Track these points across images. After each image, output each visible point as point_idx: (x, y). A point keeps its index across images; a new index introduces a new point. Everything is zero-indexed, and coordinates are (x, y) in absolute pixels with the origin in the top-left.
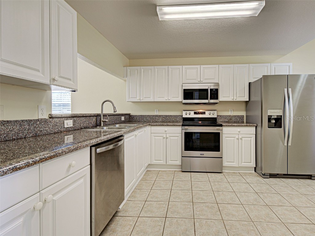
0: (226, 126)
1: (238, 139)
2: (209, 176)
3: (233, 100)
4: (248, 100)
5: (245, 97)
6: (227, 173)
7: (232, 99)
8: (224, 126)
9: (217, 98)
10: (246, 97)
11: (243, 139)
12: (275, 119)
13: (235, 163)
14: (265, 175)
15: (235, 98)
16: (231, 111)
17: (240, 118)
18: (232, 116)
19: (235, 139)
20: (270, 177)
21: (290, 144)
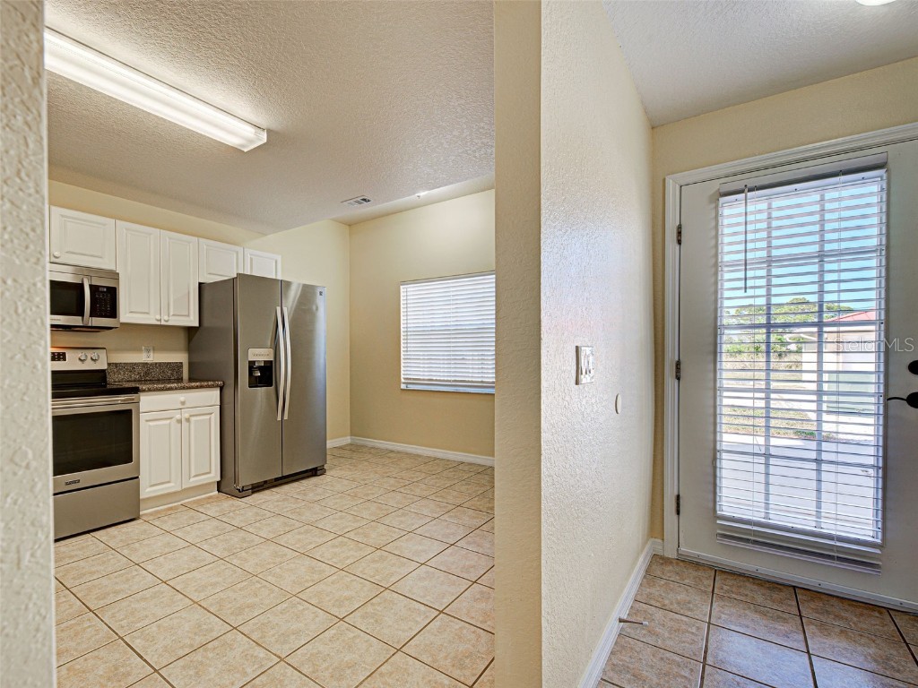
0: (150, 390)
1: (180, 421)
2: (103, 539)
3: (158, 323)
4: (197, 324)
5: (188, 316)
6: (151, 514)
7: (158, 320)
8: (144, 391)
9: (113, 313)
10: (192, 318)
11: (193, 419)
12: (260, 368)
13: (171, 484)
14: (243, 490)
15: (166, 318)
16: (148, 351)
17: (173, 370)
18: (152, 364)
19: (174, 421)
20: (253, 493)
21: (286, 417)
